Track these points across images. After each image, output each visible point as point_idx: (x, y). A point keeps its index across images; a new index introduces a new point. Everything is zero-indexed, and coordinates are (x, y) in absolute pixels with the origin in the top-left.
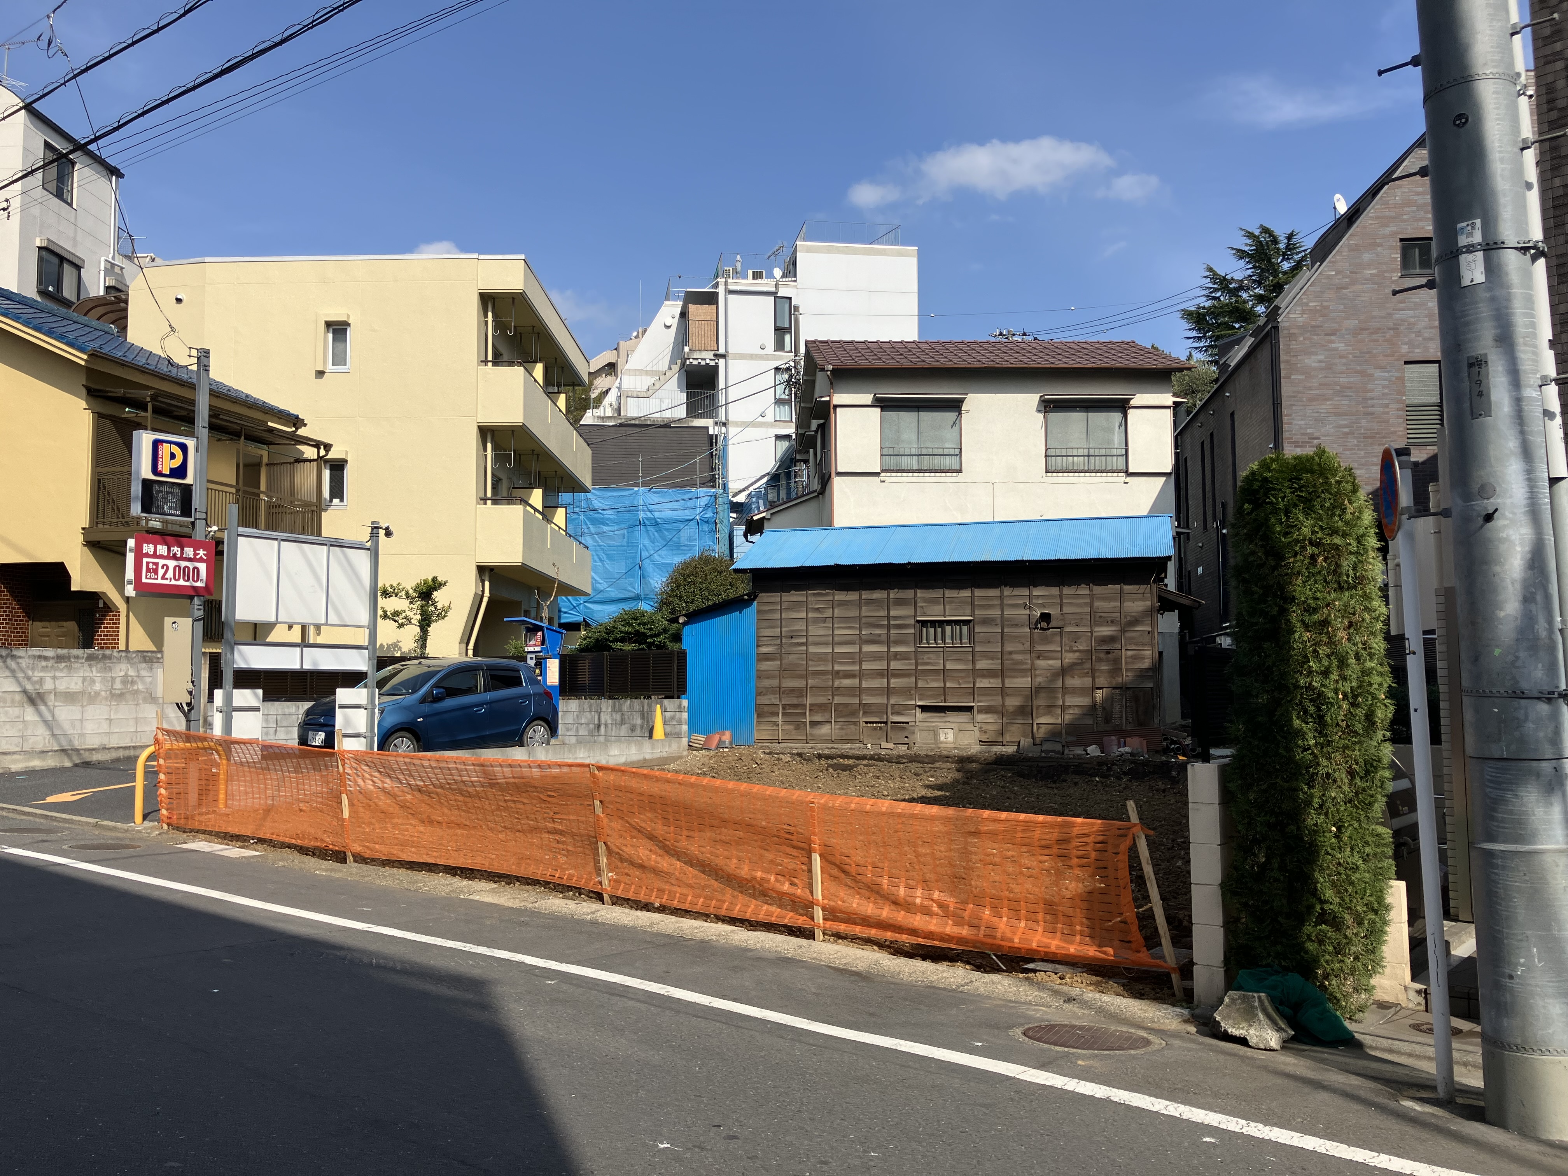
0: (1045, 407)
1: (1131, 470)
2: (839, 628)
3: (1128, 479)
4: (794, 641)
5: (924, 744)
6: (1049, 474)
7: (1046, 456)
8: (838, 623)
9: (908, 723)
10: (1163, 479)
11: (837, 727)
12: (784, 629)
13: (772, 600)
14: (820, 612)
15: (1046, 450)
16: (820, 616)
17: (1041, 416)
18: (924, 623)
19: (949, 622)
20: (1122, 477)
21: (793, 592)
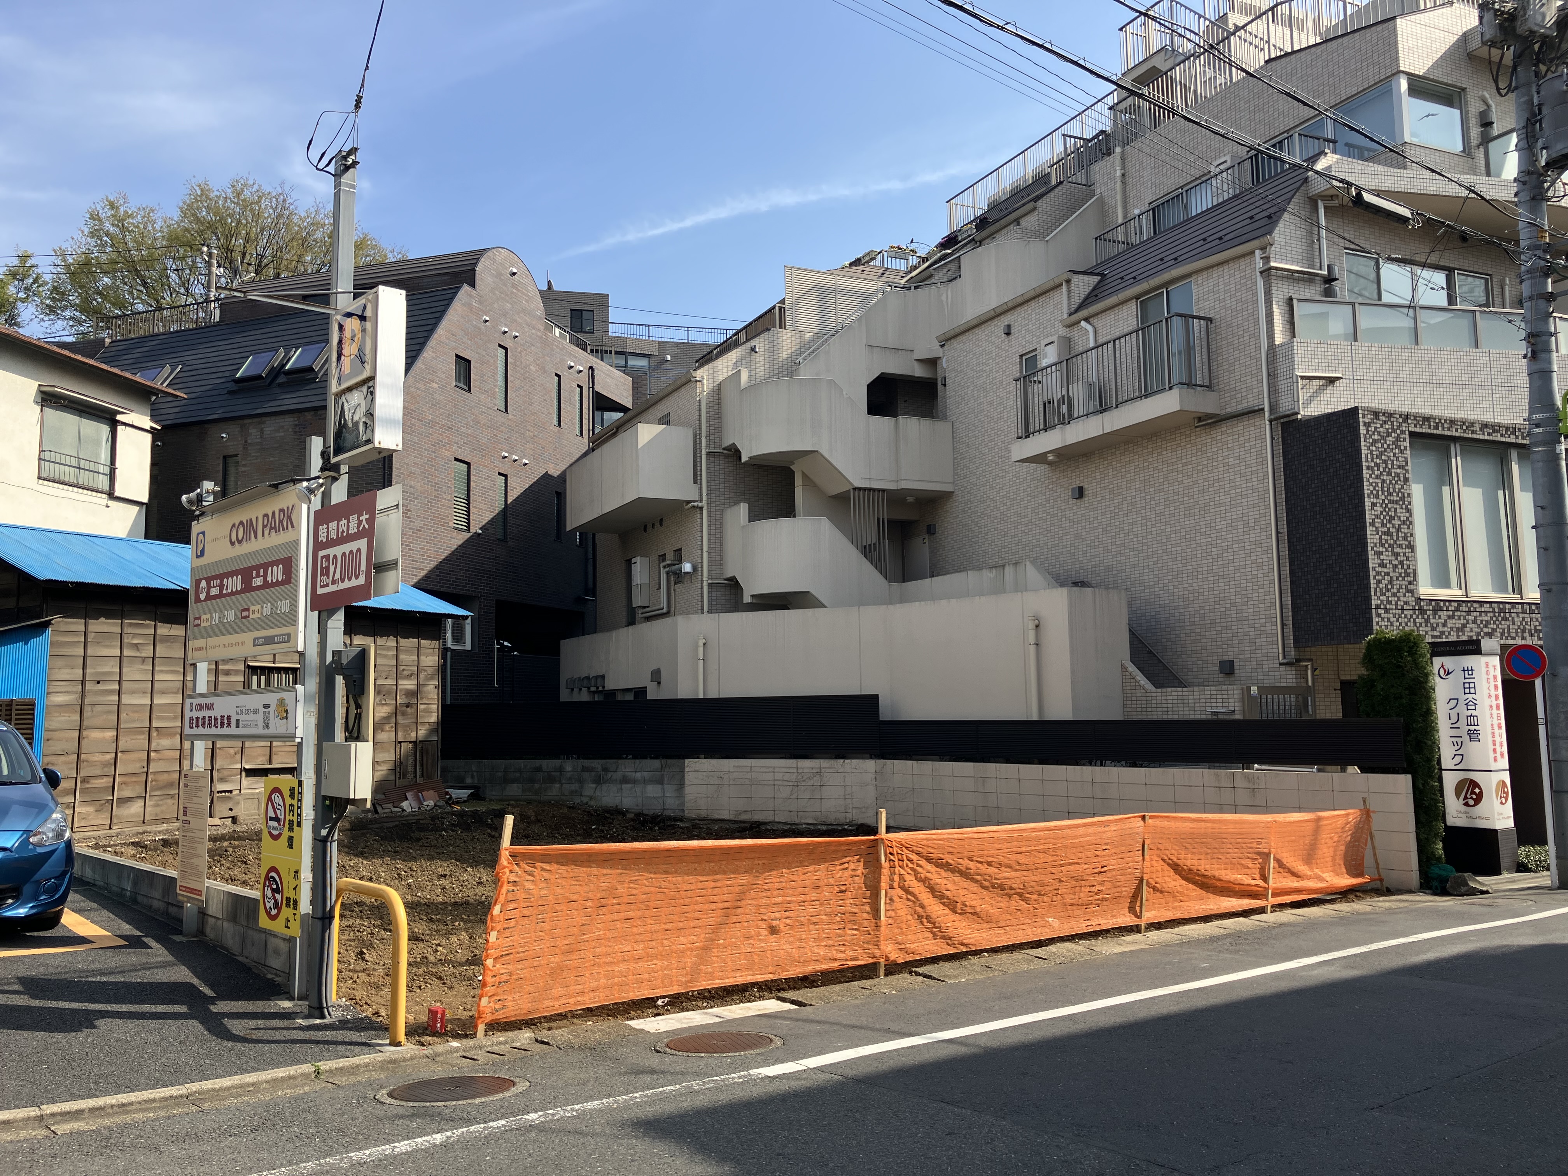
0: (43, 400)
1: (117, 494)
2: (161, 671)
3: (110, 503)
4: (100, 687)
5: (248, 815)
6: (41, 481)
7: (40, 459)
8: (161, 665)
9: (231, 792)
10: (136, 509)
11: (152, 803)
12: (88, 671)
13: (73, 628)
14: (138, 650)
15: (40, 452)
16: (138, 655)
17: (38, 408)
18: (254, 670)
19: (279, 670)
20: (103, 499)
21: (102, 619)
